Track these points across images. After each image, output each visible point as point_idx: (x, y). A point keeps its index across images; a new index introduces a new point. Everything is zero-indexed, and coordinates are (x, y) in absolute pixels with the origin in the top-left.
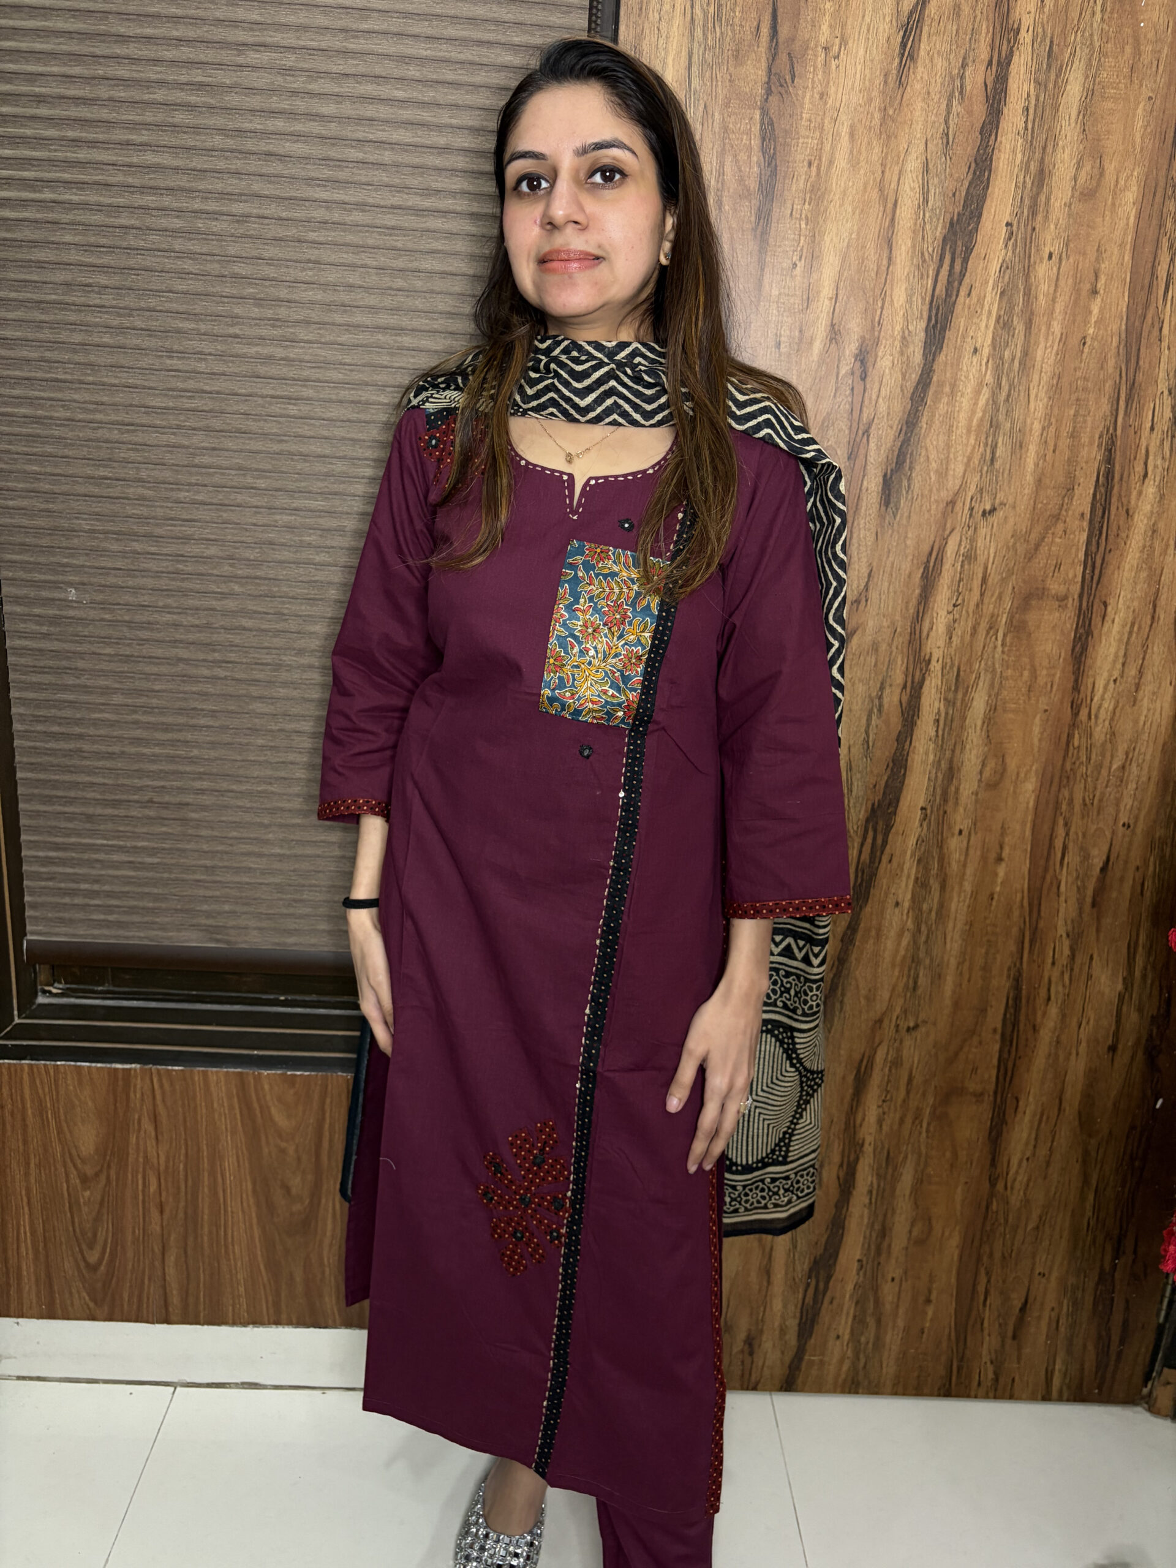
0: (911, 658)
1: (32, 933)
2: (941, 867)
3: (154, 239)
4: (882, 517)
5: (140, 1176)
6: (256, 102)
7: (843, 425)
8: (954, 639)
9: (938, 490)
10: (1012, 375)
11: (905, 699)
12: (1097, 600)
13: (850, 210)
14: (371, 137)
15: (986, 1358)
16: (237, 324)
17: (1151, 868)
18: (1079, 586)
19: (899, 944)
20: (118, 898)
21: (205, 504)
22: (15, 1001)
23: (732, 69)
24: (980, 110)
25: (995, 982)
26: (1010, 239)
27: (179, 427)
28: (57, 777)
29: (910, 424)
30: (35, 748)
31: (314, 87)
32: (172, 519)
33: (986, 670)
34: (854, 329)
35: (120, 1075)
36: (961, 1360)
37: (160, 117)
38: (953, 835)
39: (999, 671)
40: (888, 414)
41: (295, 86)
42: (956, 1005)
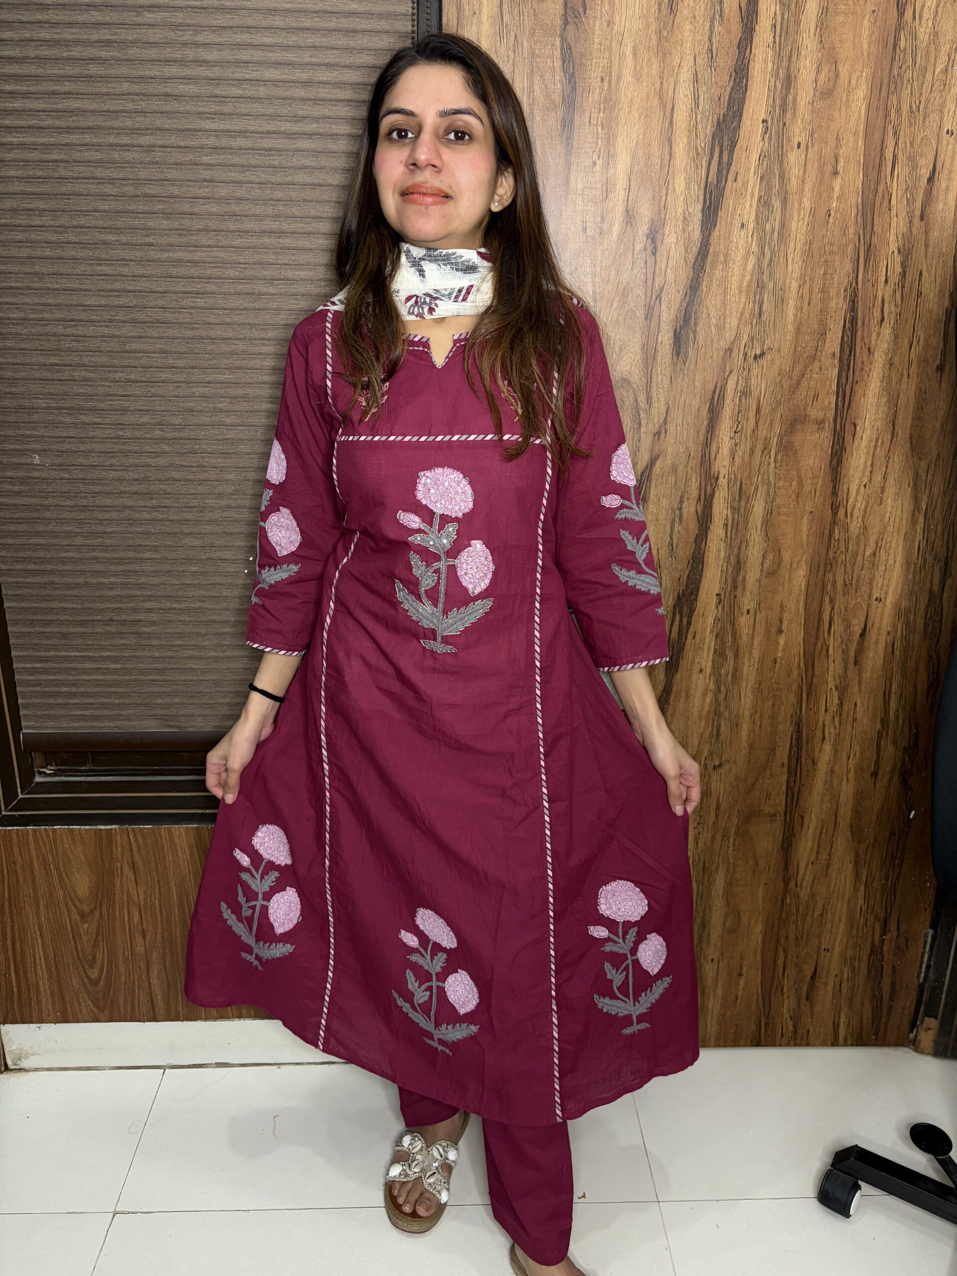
0: (703, 476)
1: (27, 728)
2: (734, 639)
4: (674, 364)
5: (125, 911)
6: (153, 53)
7: (640, 292)
8: (736, 459)
9: (718, 340)
10: (773, 245)
11: (700, 509)
12: (848, 422)
13: (636, 115)
14: (248, 76)
15: (786, 1015)
16: (151, 234)
17: (899, 632)
18: (833, 411)
19: (704, 702)
20: (92, 697)
21: (136, 382)
22: (18, 781)
23: (535, 5)
24: (736, 29)
25: (781, 727)
26: (766, 133)
27: (111, 321)
28: (36, 605)
29: (694, 287)
30: (18, 583)
31: (200, 38)
32: (111, 395)
33: (763, 483)
34: (645, 212)
35: (104, 834)
36: (768, 1017)
37: (77, 71)
38: (742, 614)
39: (773, 482)
40: (676, 281)
41: (184, 38)
42: (751, 746)
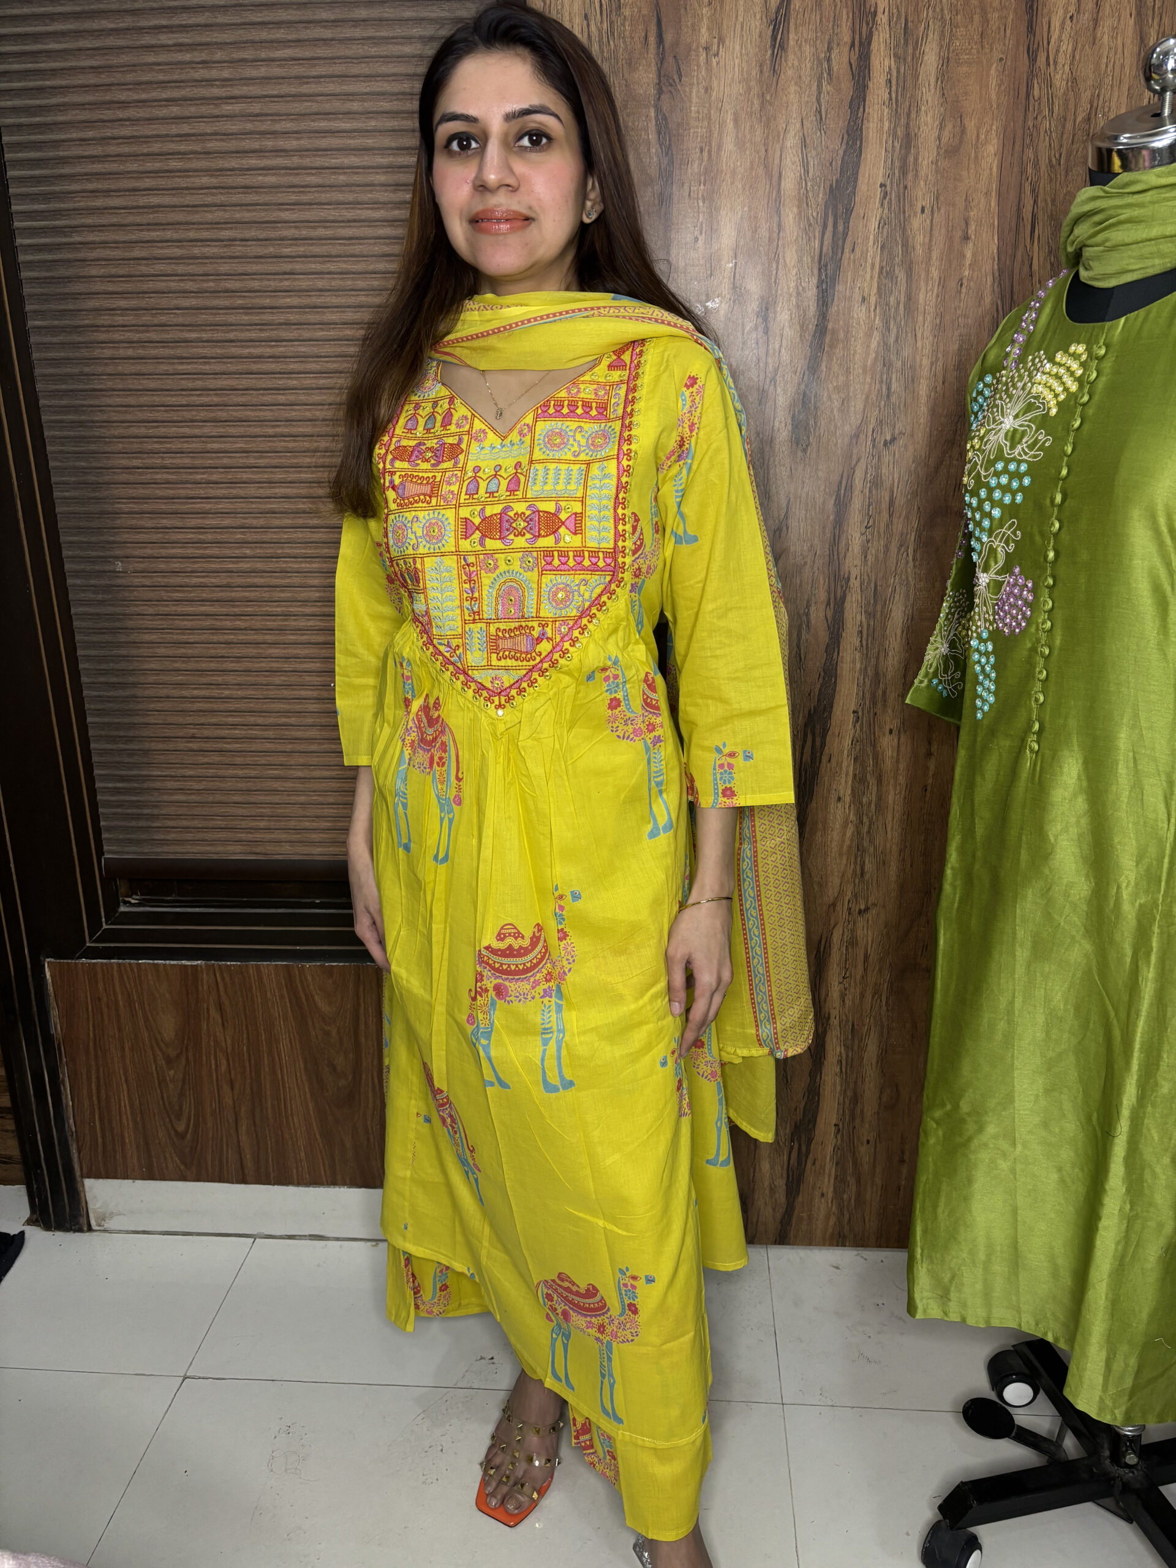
0: (832, 578)
1: (109, 852)
2: (876, 763)
3: (161, 267)
4: (794, 453)
5: (212, 1057)
6: (232, 145)
7: (752, 374)
8: (869, 557)
9: (843, 426)
10: (898, 319)
11: (830, 614)
13: (740, 186)
16: (232, 330)
19: (844, 834)
20: (174, 820)
21: (217, 483)
22: (102, 910)
23: (626, 76)
24: (847, 87)
26: (885, 198)
27: (192, 421)
28: (116, 720)
29: (812, 367)
30: (100, 696)
31: (278, 127)
32: (193, 498)
33: (901, 584)
34: (754, 287)
35: (189, 971)
37: (157, 165)
38: (884, 735)
39: (912, 583)
40: (791, 361)
41: (262, 128)
42: (902, 888)
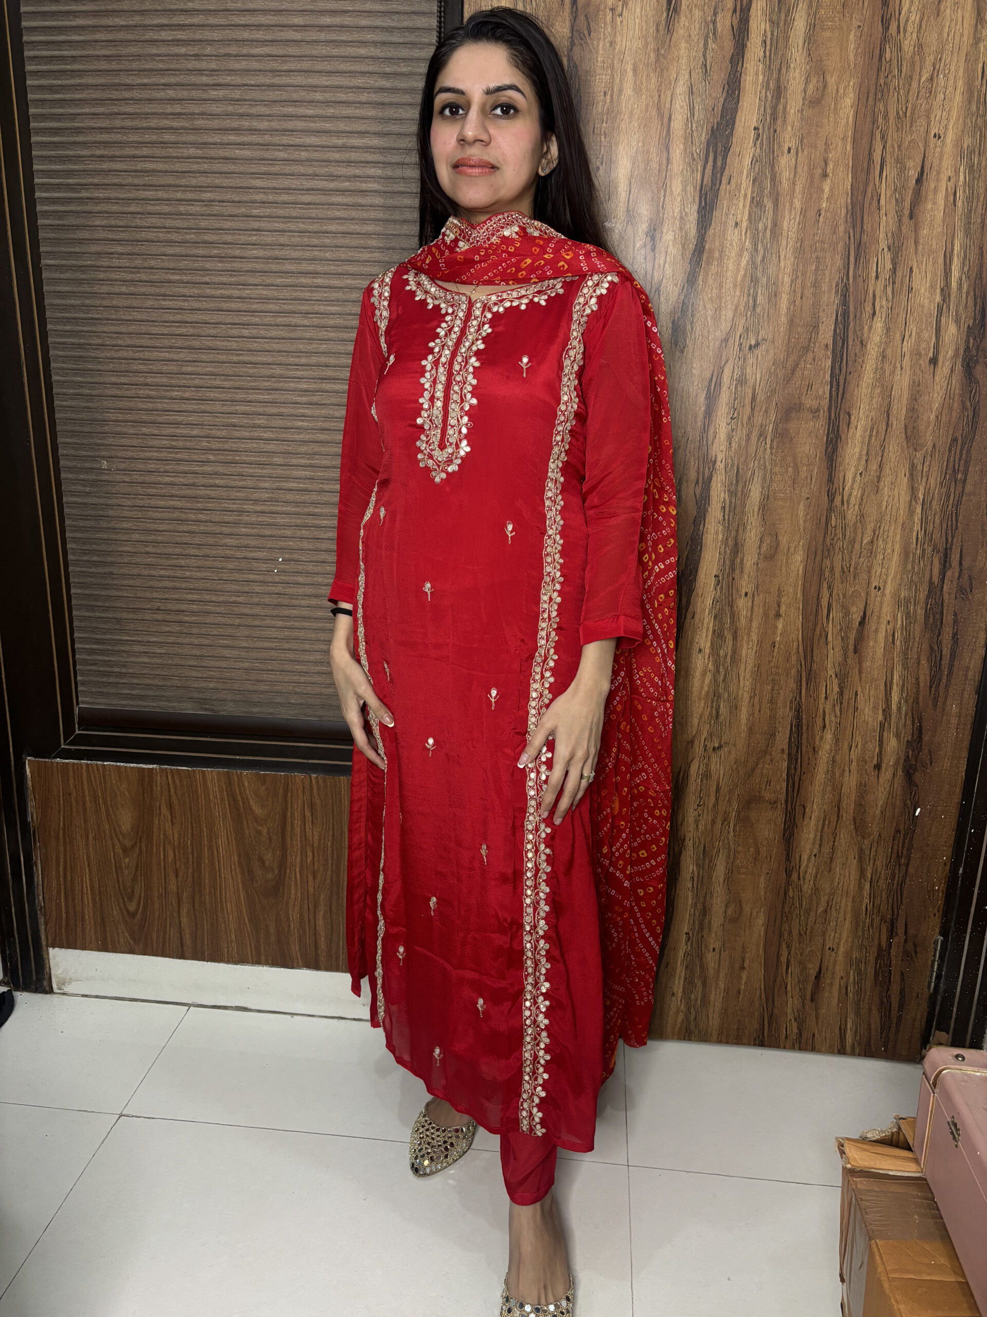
0: (701, 460)
2: (733, 621)
4: (673, 353)
5: (161, 849)
8: (733, 444)
10: (765, 242)
11: (698, 492)
12: (842, 411)
13: (636, 125)
15: (790, 1016)
17: (899, 622)
18: (827, 400)
19: (703, 682)
24: (729, 45)
25: (780, 712)
26: (757, 139)
29: (691, 280)
33: (759, 468)
34: (645, 213)
35: (146, 773)
36: (771, 1016)
38: (740, 597)
39: (769, 468)
40: (674, 275)
42: (751, 729)
